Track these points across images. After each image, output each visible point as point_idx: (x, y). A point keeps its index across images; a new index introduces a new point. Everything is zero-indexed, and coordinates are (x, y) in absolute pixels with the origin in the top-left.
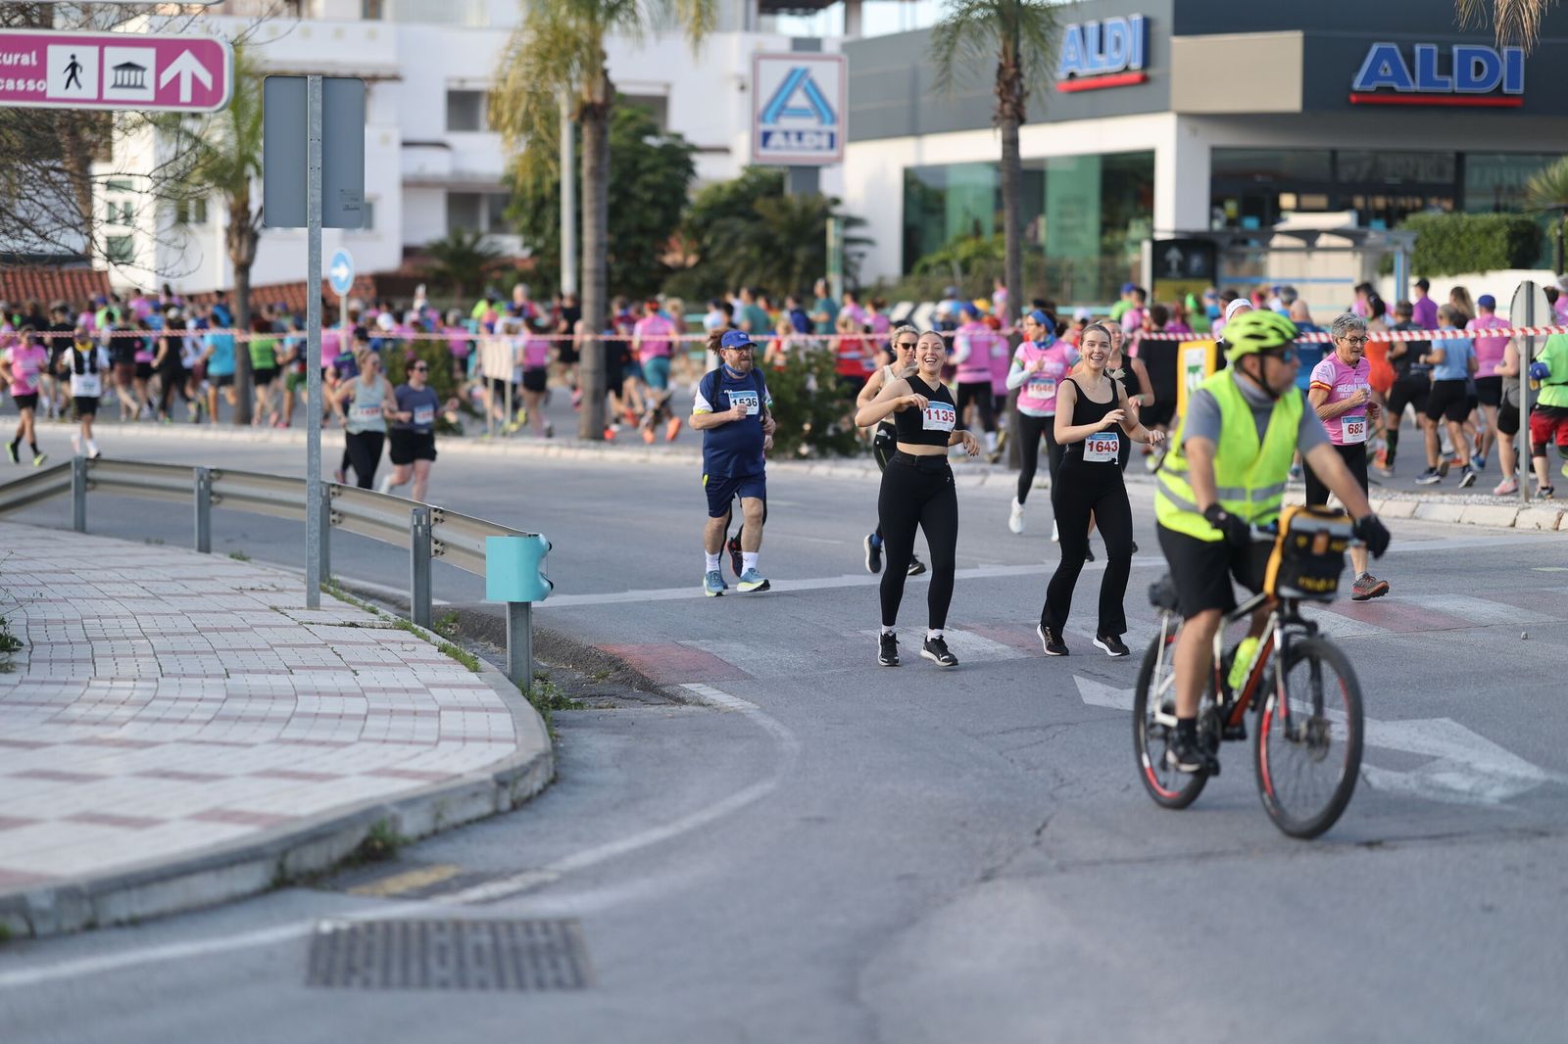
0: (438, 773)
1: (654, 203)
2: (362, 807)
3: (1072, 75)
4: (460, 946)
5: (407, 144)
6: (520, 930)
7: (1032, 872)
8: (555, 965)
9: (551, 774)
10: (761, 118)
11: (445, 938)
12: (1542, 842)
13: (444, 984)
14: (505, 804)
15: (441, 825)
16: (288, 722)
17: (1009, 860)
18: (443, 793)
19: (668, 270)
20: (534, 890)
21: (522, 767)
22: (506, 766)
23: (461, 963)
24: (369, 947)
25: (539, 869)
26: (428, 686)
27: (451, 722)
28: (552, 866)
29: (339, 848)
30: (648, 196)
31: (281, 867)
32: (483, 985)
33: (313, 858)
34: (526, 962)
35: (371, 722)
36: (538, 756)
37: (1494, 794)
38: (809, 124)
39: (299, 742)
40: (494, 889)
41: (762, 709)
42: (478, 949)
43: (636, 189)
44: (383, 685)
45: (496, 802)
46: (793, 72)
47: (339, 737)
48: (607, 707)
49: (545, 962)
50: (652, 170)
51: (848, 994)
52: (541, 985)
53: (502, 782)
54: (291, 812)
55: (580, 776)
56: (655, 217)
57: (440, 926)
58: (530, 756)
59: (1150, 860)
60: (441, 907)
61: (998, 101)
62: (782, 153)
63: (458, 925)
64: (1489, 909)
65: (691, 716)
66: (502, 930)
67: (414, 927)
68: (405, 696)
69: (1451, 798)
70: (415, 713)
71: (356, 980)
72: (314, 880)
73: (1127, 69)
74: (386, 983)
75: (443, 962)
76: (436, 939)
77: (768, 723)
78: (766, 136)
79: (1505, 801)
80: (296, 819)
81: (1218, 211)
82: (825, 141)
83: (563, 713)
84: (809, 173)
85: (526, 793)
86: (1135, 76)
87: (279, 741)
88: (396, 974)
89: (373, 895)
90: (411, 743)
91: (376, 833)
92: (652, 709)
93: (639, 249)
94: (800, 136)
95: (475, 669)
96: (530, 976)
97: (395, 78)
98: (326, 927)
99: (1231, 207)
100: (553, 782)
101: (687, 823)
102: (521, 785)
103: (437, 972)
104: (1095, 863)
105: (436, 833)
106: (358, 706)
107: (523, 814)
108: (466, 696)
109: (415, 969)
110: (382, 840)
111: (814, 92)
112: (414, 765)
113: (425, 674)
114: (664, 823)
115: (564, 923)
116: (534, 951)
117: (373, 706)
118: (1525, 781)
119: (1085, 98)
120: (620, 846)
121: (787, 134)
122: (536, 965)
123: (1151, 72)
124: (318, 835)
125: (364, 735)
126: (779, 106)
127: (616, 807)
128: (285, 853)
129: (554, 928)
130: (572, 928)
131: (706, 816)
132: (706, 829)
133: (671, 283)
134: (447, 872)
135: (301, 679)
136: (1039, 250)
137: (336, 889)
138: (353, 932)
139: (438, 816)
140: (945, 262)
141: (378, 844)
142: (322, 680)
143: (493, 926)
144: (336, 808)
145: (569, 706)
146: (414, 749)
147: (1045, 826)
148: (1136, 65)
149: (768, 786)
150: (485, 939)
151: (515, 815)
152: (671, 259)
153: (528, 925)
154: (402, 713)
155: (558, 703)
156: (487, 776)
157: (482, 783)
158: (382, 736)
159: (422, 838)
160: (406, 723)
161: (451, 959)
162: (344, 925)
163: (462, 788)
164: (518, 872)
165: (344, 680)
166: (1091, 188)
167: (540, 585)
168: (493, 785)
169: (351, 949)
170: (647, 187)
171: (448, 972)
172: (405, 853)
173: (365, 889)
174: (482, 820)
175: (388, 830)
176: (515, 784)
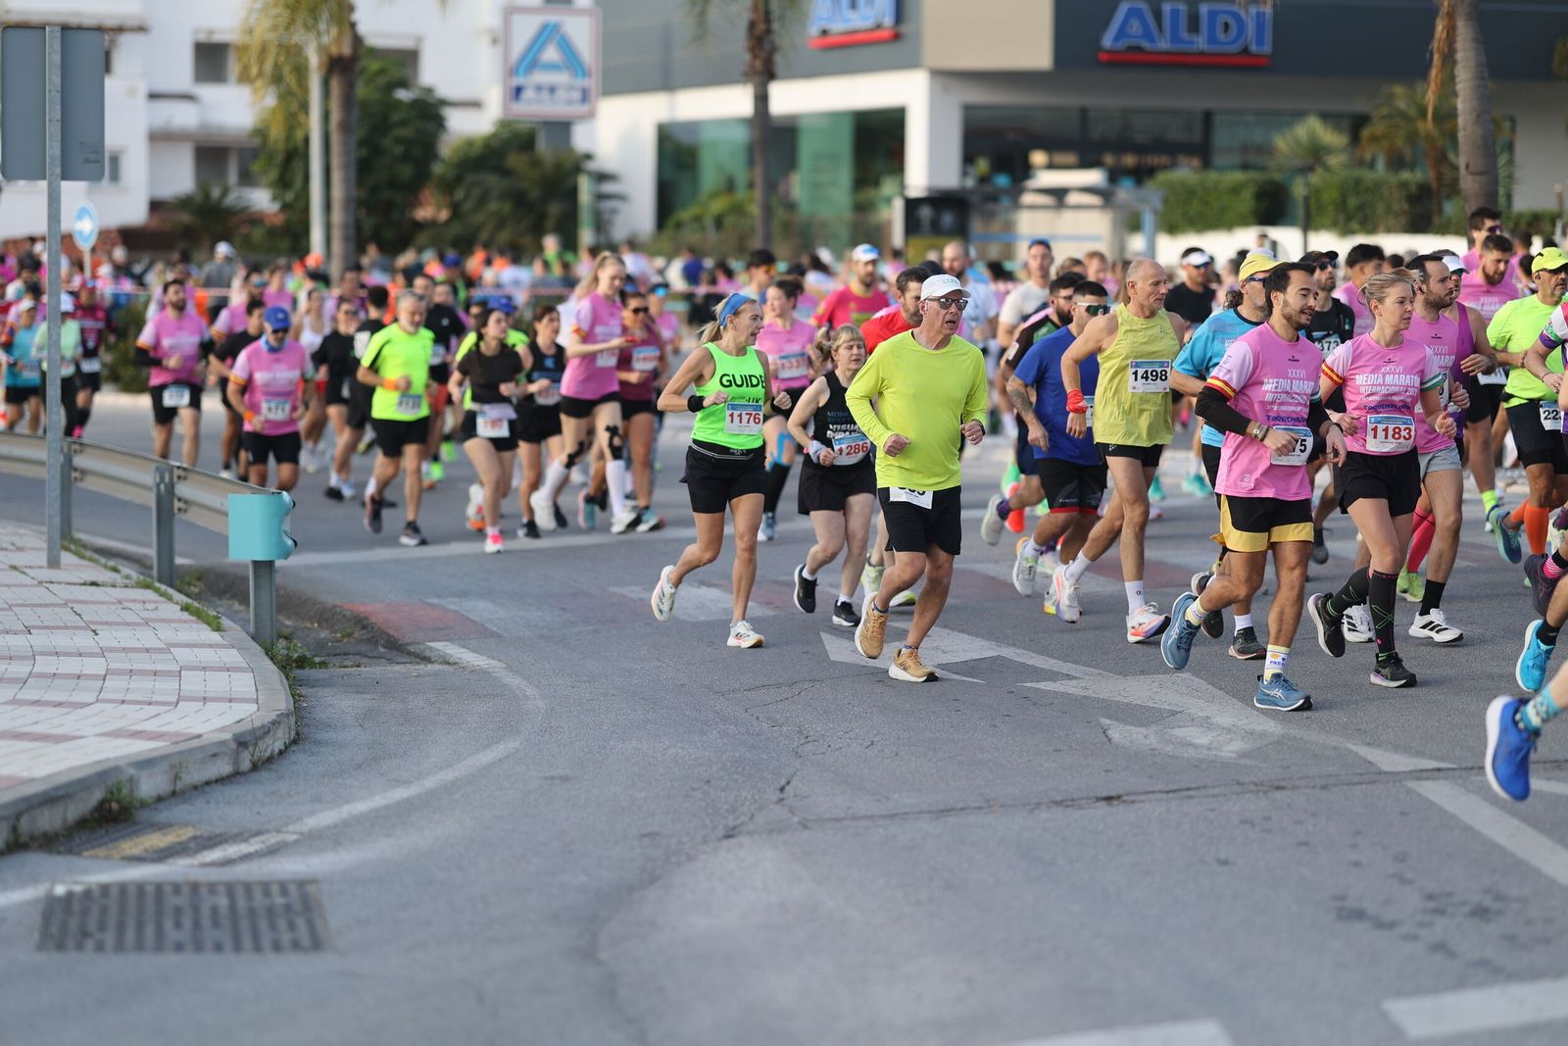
0: (177, 734)
1: (406, 157)
2: (98, 768)
3: (825, 32)
4: (196, 909)
5: (154, 96)
6: (258, 894)
7: (775, 829)
8: (292, 927)
9: (293, 733)
10: (512, 71)
11: (182, 901)
12: (1278, 794)
13: (179, 947)
14: (246, 765)
15: (180, 786)
16: (25, 683)
17: (752, 817)
18: (181, 753)
19: (419, 226)
20: (272, 851)
21: (263, 726)
22: (246, 727)
23: (197, 925)
24: (104, 910)
25: (278, 831)
26: (170, 645)
27: (192, 683)
28: (291, 828)
29: (75, 811)
30: (399, 150)
31: (14, 829)
32: (218, 948)
33: (48, 820)
34: (263, 925)
35: (109, 683)
36: (278, 715)
37: (1232, 748)
38: (561, 78)
39: (35, 703)
40: (233, 850)
41: (509, 667)
42: (215, 910)
43: (387, 142)
44: (122, 645)
45: (236, 762)
46: (544, 27)
47: (78, 697)
48: (352, 666)
49: (282, 924)
50: (403, 123)
51: (588, 954)
52: (277, 947)
53: (242, 742)
54: (25, 774)
55: (322, 736)
56: (406, 171)
57: (177, 888)
58: (272, 716)
59: (892, 816)
60: (179, 869)
61: (747, 57)
62: (534, 108)
63: (195, 887)
64: (1225, 863)
65: (436, 674)
66: (240, 892)
67: (150, 889)
68: (145, 655)
69: (1191, 752)
70: (155, 673)
71: (90, 944)
72: (48, 842)
73: (879, 27)
74: (120, 947)
75: (178, 925)
76: (172, 901)
77: (514, 681)
78: (518, 91)
79: (1243, 755)
80: (32, 780)
81: (970, 169)
82: (577, 95)
83: (307, 672)
84: (561, 128)
85: (268, 754)
86: (885, 33)
87: (15, 702)
88: (130, 936)
89: (107, 858)
90: (150, 704)
91: (112, 795)
92: (397, 668)
93: (389, 206)
94: (552, 90)
95: (218, 629)
96: (266, 940)
97: (141, 29)
98: (60, 890)
99: (983, 165)
100: (295, 742)
101: (430, 783)
102: (261, 745)
103: (171, 934)
104: (837, 820)
105: (174, 793)
106: (96, 666)
107: (264, 775)
108: (208, 656)
109: (150, 931)
110: (118, 802)
111: (567, 47)
112: (152, 726)
113: (167, 634)
114: (407, 783)
115: (302, 884)
116: (271, 911)
117: (112, 666)
118: (1263, 735)
119: (836, 55)
120: (360, 807)
121: (539, 88)
122: (273, 927)
123: (904, 29)
124: (53, 797)
125: (102, 696)
126: (531, 61)
127: (359, 766)
128: (18, 816)
129: (292, 888)
130: (311, 889)
131: (449, 775)
132: (449, 788)
133: (422, 238)
134: (186, 834)
135: (39, 640)
136: (791, 206)
137: (70, 852)
138: (87, 894)
139: (177, 777)
140: (698, 219)
141: (115, 806)
142: (61, 641)
143: (230, 888)
144: (72, 769)
145: (313, 665)
146: (153, 710)
147: (788, 783)
148: (888, 21)
149: (510, 745)
150: (223, 902)
151: (256, 776)
152: (423, 214)
153: (266, 887)
154: (142, 673)
155: (302, 662)
156: (228, 736)
157: (222, 743)
158: (121, 697)
159: (160, 799)
160: (143, 685)
161: (187, 922)
162: (78, 888)
163: (201, 748)
164: (258, 833)
165: (84, 640)
166: (843, 144)
167: (281, 542)
168: (234, 746)
169: (85, 912)
170: (398, 141)
171: (184, 935)
172: (142, 815)
173: (101, 852)
174: (221, 781)
175: (125, 792)
176: (256, 744)
